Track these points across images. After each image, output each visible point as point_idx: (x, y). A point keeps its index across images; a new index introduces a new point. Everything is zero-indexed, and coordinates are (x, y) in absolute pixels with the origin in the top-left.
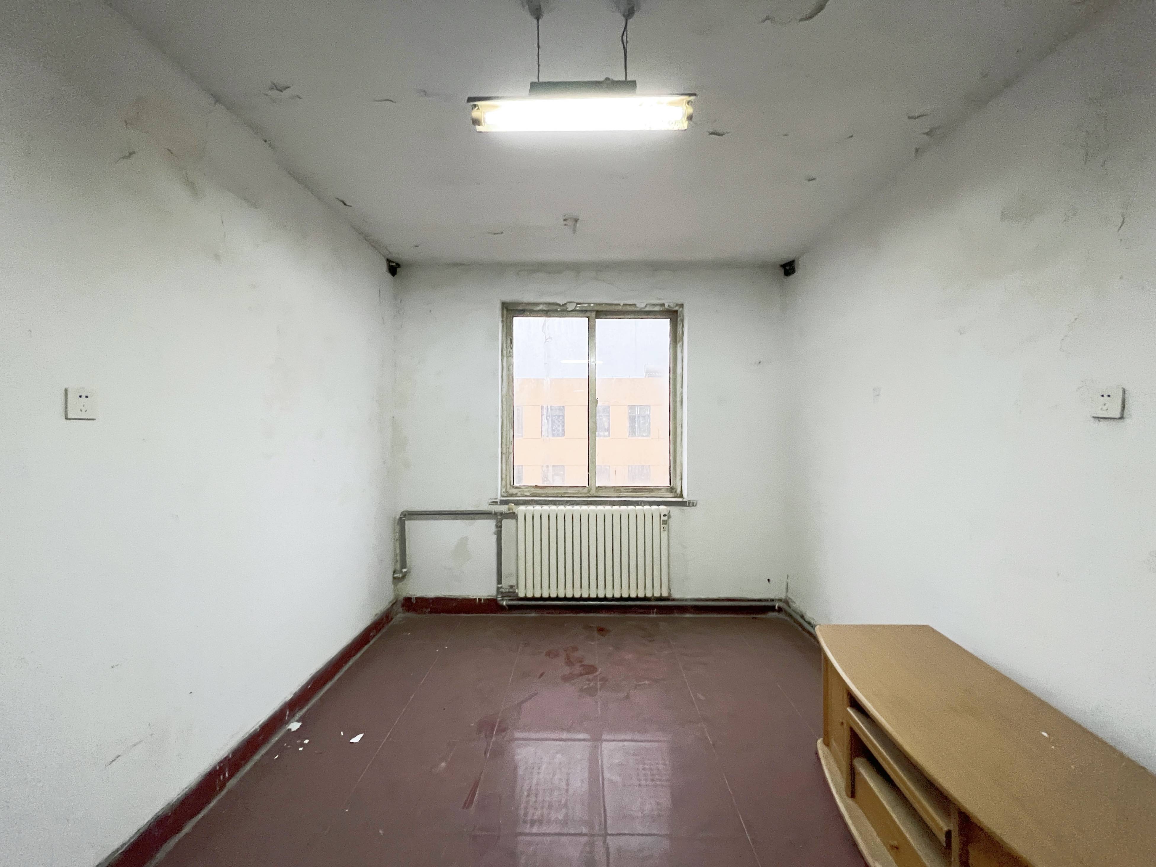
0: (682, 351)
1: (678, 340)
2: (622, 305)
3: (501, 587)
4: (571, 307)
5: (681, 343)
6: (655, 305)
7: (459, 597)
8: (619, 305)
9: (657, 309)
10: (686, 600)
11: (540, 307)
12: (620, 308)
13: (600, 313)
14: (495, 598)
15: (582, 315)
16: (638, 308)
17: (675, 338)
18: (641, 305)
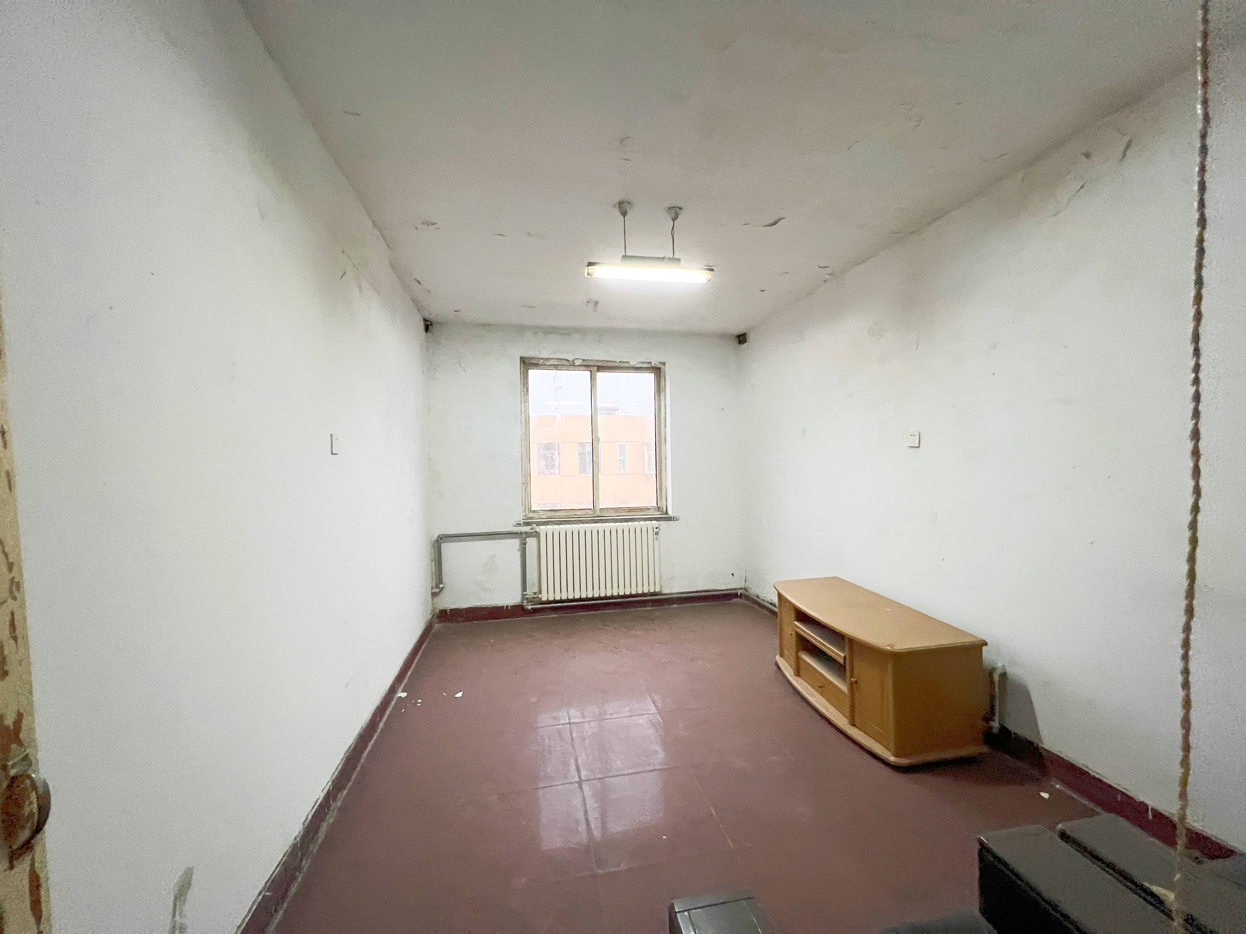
0: (665, 400)
1: (661, 390)
2: (618, 362)
3: (526, 594)
4: (577, 363)
5: (664, 393)
6: (644, 363)
7: (489, 606)
8: (616, 362)
9: (645, 365)
10: (673, 594)
11: (552, 362)
12: (616, 364)
13: (600, 368)
14: (521, 604)
15: (587, 369)
16: (630, 365)
17: (659, 389)
18: (633, 363)
